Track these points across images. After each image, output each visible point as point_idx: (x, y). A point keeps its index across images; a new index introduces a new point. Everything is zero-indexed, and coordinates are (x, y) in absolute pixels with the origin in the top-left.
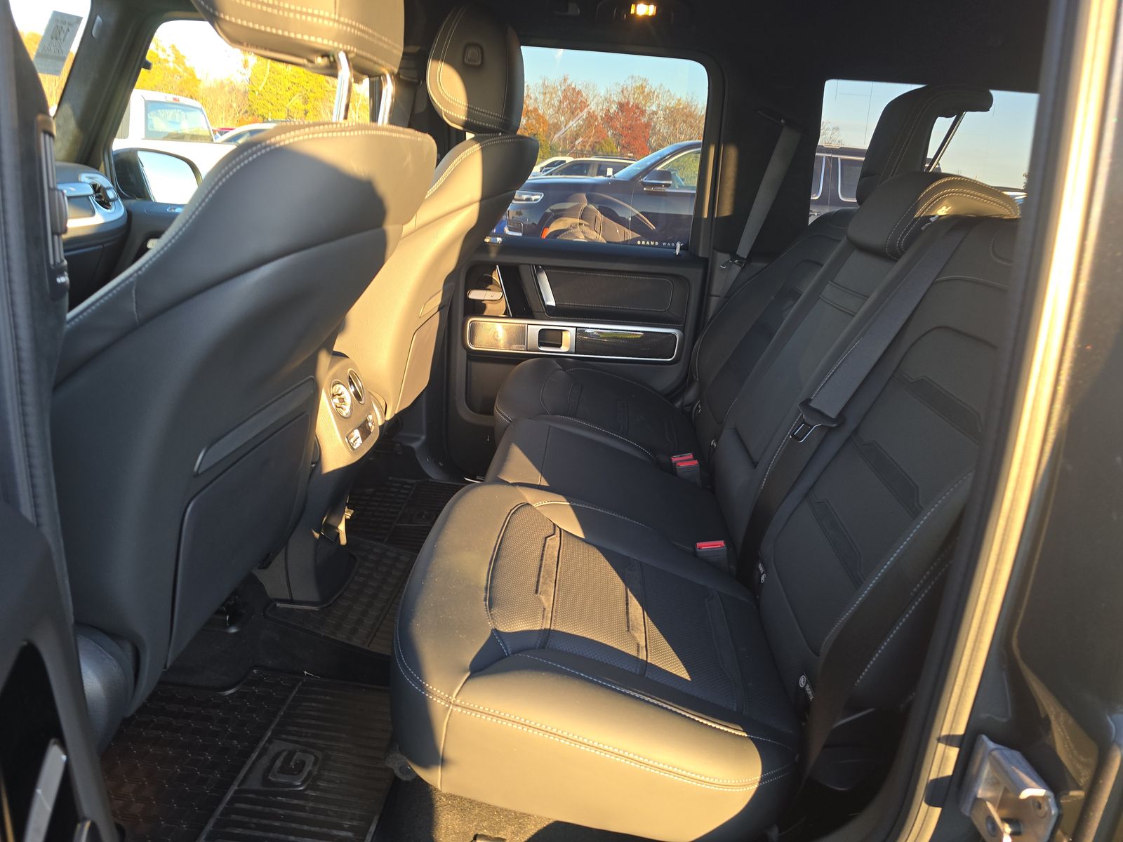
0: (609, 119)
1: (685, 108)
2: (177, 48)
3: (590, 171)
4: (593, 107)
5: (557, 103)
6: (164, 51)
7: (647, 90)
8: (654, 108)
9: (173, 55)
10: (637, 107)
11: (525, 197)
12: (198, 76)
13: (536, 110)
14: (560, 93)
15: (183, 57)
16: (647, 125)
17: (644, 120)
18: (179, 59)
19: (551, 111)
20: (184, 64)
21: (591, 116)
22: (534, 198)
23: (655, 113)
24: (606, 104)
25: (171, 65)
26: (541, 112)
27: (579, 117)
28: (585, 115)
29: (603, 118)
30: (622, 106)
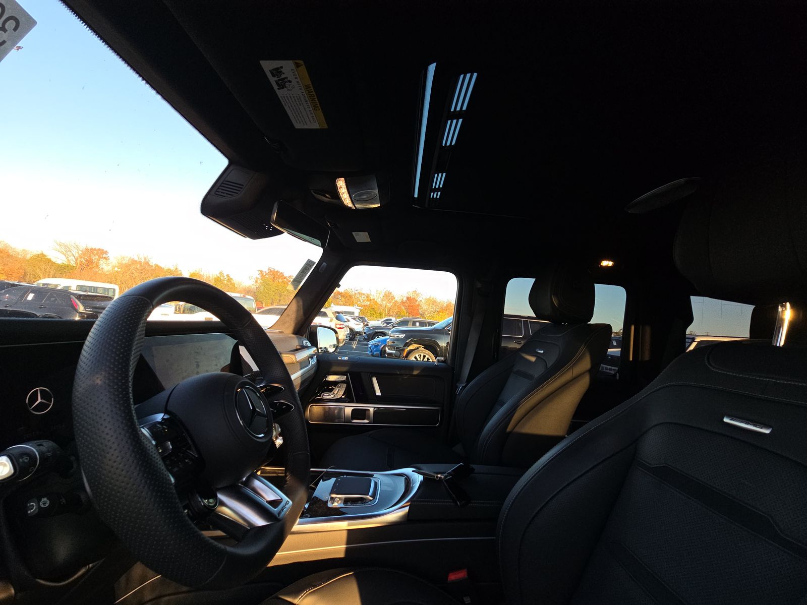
0: (403, 303)
1: (433, 299)
3: (409, 323)
4: (396, 299)
5: (382, 297)
7: (417, 293)
8: (420, 299)
10: (414, 299)
11: (396, 336)
13: (374, 299)
14: (383, 293)
16: (418, 305)
17: (417, 303)
19: (380, 300)
21: (396, 302)
22: (400, 336)
23: (421, 301)
24: (401, 298)
26: (375, 300)
27: (390, 302)
28: (393, 301)
29: (400, 303)
30: (408, 298)
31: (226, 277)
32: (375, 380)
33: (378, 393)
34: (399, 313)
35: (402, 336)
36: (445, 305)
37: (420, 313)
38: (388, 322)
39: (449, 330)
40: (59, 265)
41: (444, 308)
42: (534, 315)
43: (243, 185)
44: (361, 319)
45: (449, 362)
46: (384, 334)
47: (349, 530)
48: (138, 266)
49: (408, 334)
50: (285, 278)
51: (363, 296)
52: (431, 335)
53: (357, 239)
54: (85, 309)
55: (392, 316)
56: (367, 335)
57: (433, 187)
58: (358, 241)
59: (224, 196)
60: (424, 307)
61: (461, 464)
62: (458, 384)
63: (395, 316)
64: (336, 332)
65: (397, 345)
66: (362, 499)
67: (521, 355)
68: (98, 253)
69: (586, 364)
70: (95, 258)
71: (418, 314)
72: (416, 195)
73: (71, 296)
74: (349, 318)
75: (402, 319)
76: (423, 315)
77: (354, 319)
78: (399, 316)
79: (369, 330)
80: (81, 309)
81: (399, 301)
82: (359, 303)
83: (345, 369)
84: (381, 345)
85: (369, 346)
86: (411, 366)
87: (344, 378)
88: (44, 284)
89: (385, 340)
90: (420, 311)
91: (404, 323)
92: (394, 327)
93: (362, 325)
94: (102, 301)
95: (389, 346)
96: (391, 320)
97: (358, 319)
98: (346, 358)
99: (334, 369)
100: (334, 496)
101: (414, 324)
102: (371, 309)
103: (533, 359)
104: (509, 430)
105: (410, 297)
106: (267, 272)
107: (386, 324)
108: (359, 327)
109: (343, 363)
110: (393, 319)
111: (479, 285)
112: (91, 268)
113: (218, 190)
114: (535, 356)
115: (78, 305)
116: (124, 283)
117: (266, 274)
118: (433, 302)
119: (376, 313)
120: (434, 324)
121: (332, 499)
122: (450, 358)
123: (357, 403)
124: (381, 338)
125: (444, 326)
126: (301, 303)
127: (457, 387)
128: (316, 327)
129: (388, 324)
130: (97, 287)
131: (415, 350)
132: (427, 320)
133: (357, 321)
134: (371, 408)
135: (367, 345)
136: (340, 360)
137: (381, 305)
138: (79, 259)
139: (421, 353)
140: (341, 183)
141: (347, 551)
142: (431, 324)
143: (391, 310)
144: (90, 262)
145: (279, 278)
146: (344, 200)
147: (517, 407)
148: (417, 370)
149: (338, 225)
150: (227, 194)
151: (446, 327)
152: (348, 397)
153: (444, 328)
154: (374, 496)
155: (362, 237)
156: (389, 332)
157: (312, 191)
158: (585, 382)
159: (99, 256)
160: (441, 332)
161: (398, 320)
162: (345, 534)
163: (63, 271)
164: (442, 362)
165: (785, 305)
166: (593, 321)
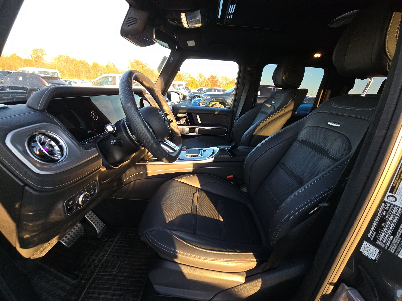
0: (209, 79)
2: (113, 64)
3: (212, 91)
6: (111, 64)
9: (113, 66)
10: (215, 76)
11: (205, 97)
12: (118, 70)
14: (198, 73)
15: (115, 66)
16: (217, 80)
17: (216, 79)
18: (114, 66)
19: (196, 77)
20: (115, 67)
23: (219, 77)
24: (208, 76)
25: (112, 68)
26: (194, 77)
27: (202, 79)
28: (203, 78)
29: (207, 79)
30: (212, 76)
31: (112, 65)
32: (198, 116)
33: (200, 122)
34: (207, 85)
35: (209, 97)
36: (232, 80)
37: (218, 85)
38: (201, 90)
39: (233, 94)
40: (24, 60)
41: (231, 82)
42: (273, 85)
43: (138, 19)
44: (187, 88)
45: (232, 108)
46: (199, 97)
47: (193, 164)
48: (64, 59)
49: (211, 96)
50: (143, 65)
51: (187, 75)
52: (223, 96)
53: (188, 44)
54: (49, 84)
55: (203, 86)
56: (191, 97)
57: (229, 13)
58: (189, 45)
59: (130, 26)
60: (220, 80)
61: (234, 145)
62: (235, 118)
63: (205, 87)
64: (179, 94)
65: (206, 102)
66: (197, 156)
67: (264, 104)
68: (40, 51)
69: (291, 107)
70: (40, 54)
71: (217, 85)
72: (219, 17)
73: (40, 77)
74: (181, 88)
75: (208, 88)
76: (219, 86)
77: (183, 88)
78: (206, 87)
79: (191, 95)
80: (47, 84)
81: (207, 78)
82: (185, 79)
83: (185, 111)
84: (198, 102)
85: (192, 103)
86: (214, 111)
87: (185, 115)
88: (23, 71)
89: (200, 99)
90: (218, 84)
91: (210, 90)
92: (204, 93)
93: (187, 91)
94: (54, 79)
95: (202, 103)
96: (202, 89)
97: (185, 88)
98: (185, 107)
99: (180, 111)
100: (187, 154)
101: (215, 91)
102: (191, 83)
103: (269, 106)
104: (254, 134)
105: (213, 75)
106: (134, 61)
107: (200, 91)
108: (186, 93)
109: (183, 109)
110: (204, 89)
111: (249, 69)
112: (40, 61)
113: (127, 22)
114: (270, 104)
115: (45, 82)
116: (60, 69)
117: (133, 63)
118: (225, 78)
119: (194, 85)
120: (225, 91)
121: (186, 155)
122: (232, 106)
123: (191, 126)
124: (198, 99)
125: (230, 92)
126: (163, 80)
127: (234, 119)
128: (170, 92)
129: (201, 91)
130: (48, 72)
131: (215, 104)
132: (222, 88)
133: (185, 89)
134: (197, 129)
135: (191, 102)
136: (182, 107)
137: (197, 80)
138: (33, 56)
139: (218, 106)
140: (183, 15)
141: (193, 170)
142: (223, 91)
143: (202, 83)
144: (38, 57)
145: (140, 65)
146: (184, 24)
147: (258, 125)
148: (217, 112)
149: (180, 37)
150: (131, 24)
151: (231, 92)
152: (187, 124)
153: (230, 93)
154: (201, 155)
155: (191, 43)
156: (202, 95)
157: (168, 20)
158: (289, 115)
159: (42, 53)
160: (228, 95)
161: (206, 89)
162: (192, 165)
163: (28, 63)
164: (229, 108)
165: (372, 78)
166: (300, 88)
